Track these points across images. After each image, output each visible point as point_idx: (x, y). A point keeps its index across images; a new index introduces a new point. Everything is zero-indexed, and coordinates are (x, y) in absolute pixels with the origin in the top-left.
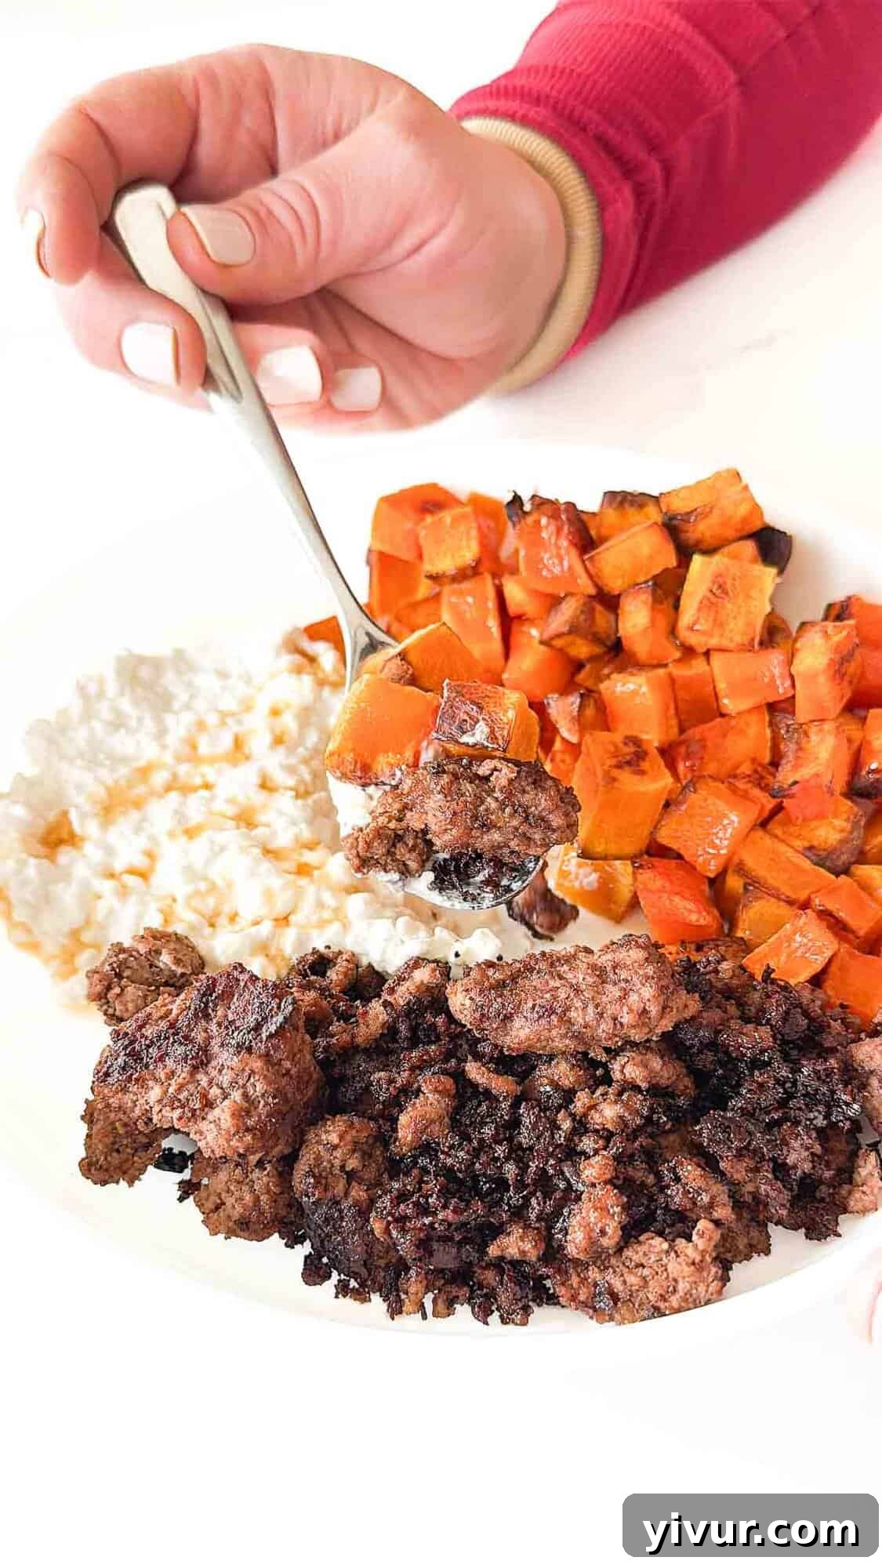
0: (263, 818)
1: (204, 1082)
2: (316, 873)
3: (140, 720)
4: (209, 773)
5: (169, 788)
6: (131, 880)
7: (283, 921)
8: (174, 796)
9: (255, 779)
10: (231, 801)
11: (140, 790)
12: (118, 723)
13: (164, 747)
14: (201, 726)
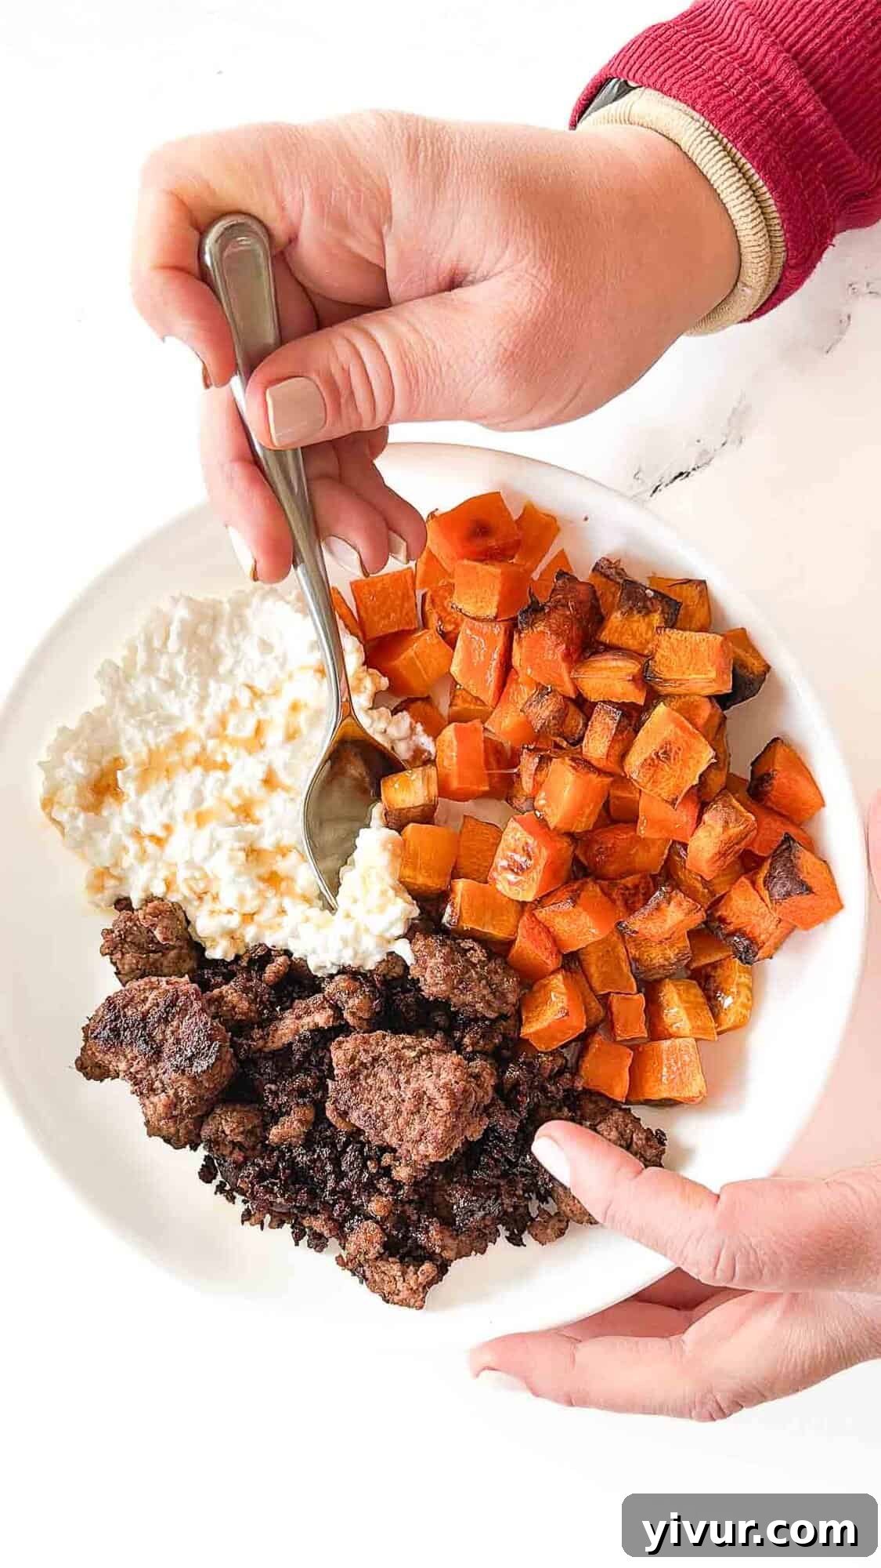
0: (258, 813)
1: (153, 1073)
2: (284, 885)
3: (188, 683)
4: (230, 753)
5: (196, 761)
6: (150, 847)
7: (249, 917)
8: (198, 771)
9: (260, 774)
10: (238, 791)
11: (174, 758)
12: (170, 685)
13: (201, 719)
14: (234, 703)
